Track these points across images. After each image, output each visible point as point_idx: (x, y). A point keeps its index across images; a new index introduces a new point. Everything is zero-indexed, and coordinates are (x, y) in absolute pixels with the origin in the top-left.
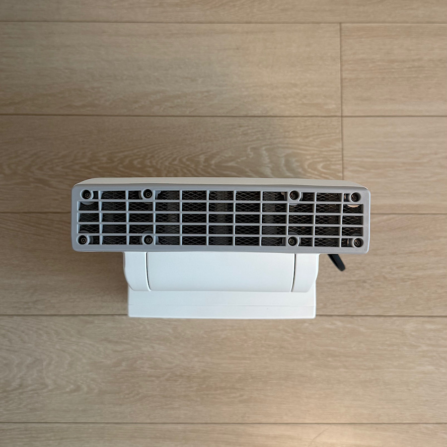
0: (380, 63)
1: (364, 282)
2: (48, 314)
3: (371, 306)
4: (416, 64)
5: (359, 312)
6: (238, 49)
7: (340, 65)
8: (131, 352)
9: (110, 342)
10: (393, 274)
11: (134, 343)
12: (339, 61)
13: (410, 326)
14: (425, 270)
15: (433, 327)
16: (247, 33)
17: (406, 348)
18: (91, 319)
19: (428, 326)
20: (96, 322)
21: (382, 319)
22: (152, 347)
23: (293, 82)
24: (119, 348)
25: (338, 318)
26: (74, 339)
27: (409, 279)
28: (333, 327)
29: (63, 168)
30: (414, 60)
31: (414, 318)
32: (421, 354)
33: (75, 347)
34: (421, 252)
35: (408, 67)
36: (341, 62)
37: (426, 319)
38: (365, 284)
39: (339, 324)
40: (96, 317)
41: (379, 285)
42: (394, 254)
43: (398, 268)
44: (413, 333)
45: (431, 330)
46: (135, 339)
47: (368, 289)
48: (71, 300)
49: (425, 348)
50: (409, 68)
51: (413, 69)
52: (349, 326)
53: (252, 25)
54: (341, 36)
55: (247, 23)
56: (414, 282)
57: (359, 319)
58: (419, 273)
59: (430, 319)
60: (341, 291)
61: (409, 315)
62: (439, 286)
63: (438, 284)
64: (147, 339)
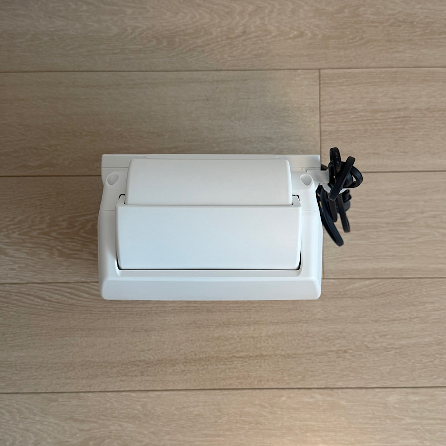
0: (362, 114)
1: (345, 352)
2: (9, 392)
3: (352, 378)
4: (402, 114)
5: (339, 384)
6: (207, 100)
7: (318, 116)
8: (98, 430)
9: (76, 420)
10: (377, 343)
11: (101, 422)
12: (319, 112)
13: (393, 398)
14: (409, 338)
15: (417, 398)
16: (217, 81)
17: (388, 421)
18: (54, 396)
19: (412, 398)
20: (60, 400)
21: (364, 390)
22: (121, 426)
23: (268, 136)
24: (86, 427)
25: (317, 390)
26: (37, 418)
27: (392, 348)
28: (312, 400)
29: (20, 234)
30: (399, 110)
31: (398, 389)
32: (404, 427)
33: (39, 427)
34: (406, 319)
35: (393, 117)
36: (320, 113)
37: (410, 390)
38: (346, 354)
39: (318, 397)
40: (60, 395)
41: (361, 355)
42: (376, 321)
43: (381, 336)
44: (396, 406)
45: (415, 402)
46: (102, 417)
47: (349, 360)
48: (34, 377)
49: (408, 420)
50: (395, 118)
51: (398, 120)
52: (329, 399)
53: (222, 73)
54: (320, 84)
55: (217, 70)
56: (398, 351)
57: (340, 391)
58: (404, 342)
59: (415, 390)
60: (320, 362)
61: (392, 386)
62: (424, 355)
63: (424, 353)
64: (115, 417)
